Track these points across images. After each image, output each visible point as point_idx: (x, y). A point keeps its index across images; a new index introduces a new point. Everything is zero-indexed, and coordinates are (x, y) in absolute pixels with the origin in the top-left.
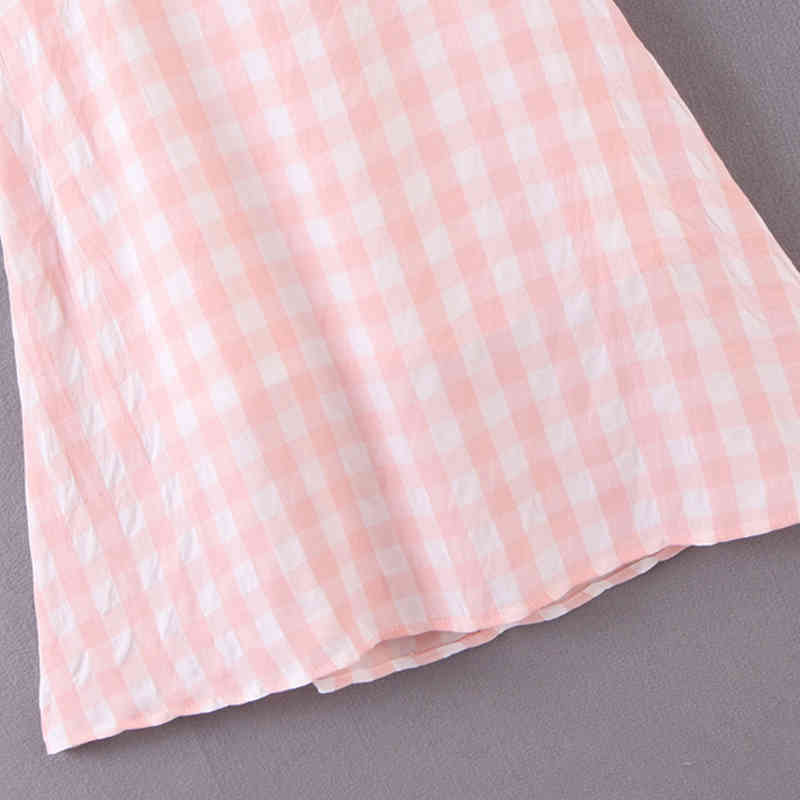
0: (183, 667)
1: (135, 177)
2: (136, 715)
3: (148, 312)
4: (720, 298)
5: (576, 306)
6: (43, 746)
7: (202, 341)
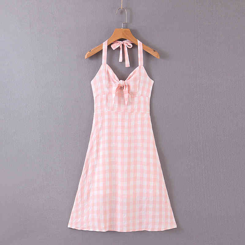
0: (85, 224)
1: (101, 161)
2: (77, 228)
3: (96, 177)
4: (161, 203)
5: (144, 198)
6: (68, 226)
7: (101, 184)
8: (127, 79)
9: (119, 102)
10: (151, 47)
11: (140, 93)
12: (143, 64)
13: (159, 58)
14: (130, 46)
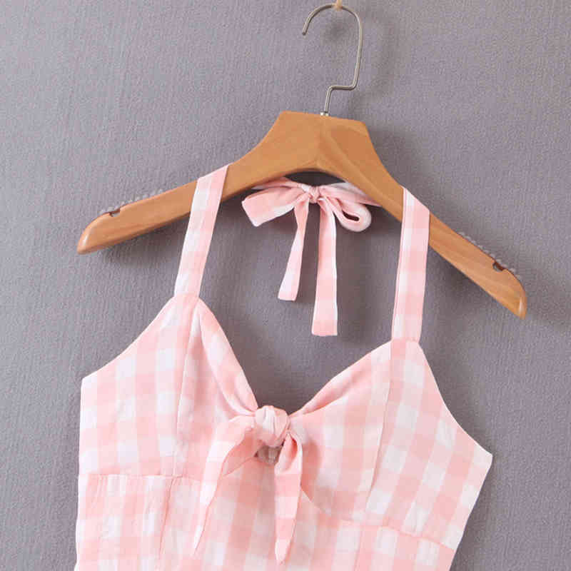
8: (310, 404)
9: (240, 538)
10: (483, 241)
11: (381, 502)
12: (418, 336)
13: (521, 308)
14: (356, 219)
